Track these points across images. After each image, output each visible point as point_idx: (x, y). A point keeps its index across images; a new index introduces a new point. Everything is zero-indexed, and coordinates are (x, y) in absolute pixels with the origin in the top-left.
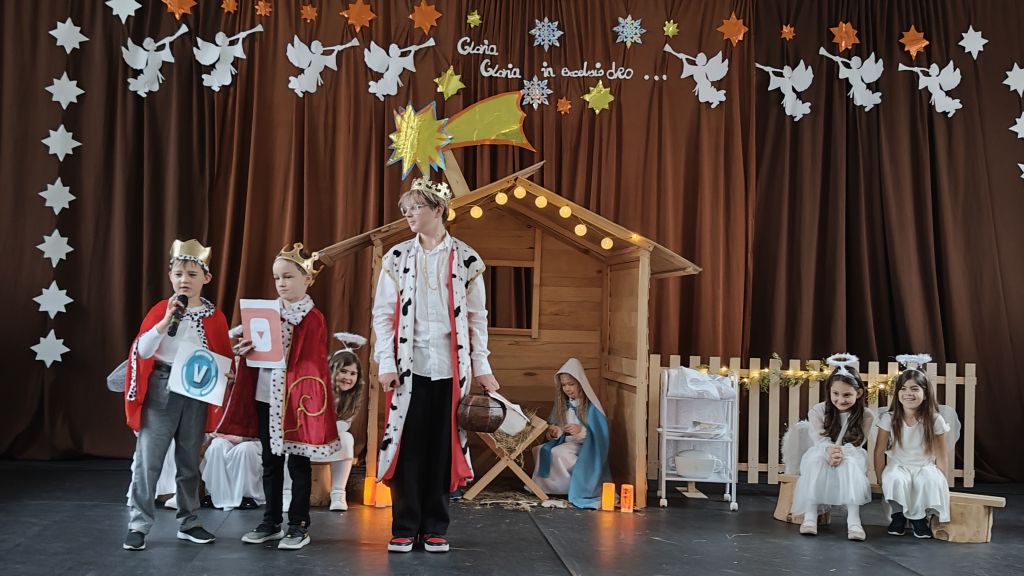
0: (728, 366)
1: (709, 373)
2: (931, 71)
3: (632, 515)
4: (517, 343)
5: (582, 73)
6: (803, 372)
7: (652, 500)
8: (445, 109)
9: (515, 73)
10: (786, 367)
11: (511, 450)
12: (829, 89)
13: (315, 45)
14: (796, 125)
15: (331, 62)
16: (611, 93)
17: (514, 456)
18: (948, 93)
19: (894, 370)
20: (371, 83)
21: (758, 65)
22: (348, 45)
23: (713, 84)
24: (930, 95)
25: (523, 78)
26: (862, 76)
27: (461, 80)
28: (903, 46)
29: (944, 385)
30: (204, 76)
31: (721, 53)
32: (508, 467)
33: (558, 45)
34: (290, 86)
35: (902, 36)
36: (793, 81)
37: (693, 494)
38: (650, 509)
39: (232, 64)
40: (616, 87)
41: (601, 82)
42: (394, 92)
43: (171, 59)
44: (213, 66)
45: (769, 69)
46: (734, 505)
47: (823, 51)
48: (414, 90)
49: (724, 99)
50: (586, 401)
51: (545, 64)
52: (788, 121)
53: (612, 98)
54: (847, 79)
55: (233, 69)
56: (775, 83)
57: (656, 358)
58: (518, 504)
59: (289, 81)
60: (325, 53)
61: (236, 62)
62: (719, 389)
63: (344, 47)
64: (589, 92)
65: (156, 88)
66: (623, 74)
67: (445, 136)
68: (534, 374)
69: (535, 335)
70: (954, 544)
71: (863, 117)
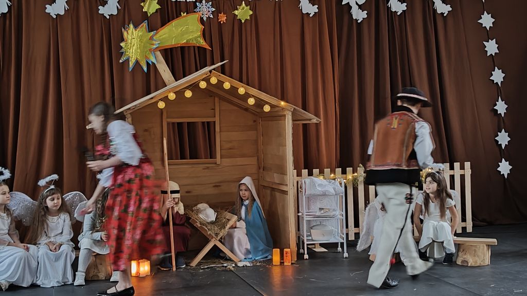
3: (290, 266)
4: (208, 168)
11: (217, 234)
12: (377, 2)
14: (359, 25)
16: (250, 9)
17: (219, 238)
20: (100, 7)
23: (310, 2)
24: (434, 3)
25: (196, 2)
27: (158, 3)
29: (454, 175)
32: (215, 245)
34: (47, 11)
37: (319, 249)
38: (300, 262)
40: (253, 5)
41: (244, 3)
42: (115, 13)
46: (346, 255)
49: (317, 11)
50: (254, 200)
52: (354, 22)
53: (251, 13)
55: (8, 2)
58: (223, 266)
59: (46, 8)
64: (237, 9)
67: (154, 42)
68: (220, 186)
69: (218, 162)
70: (472, 267)
71: (397, 18)
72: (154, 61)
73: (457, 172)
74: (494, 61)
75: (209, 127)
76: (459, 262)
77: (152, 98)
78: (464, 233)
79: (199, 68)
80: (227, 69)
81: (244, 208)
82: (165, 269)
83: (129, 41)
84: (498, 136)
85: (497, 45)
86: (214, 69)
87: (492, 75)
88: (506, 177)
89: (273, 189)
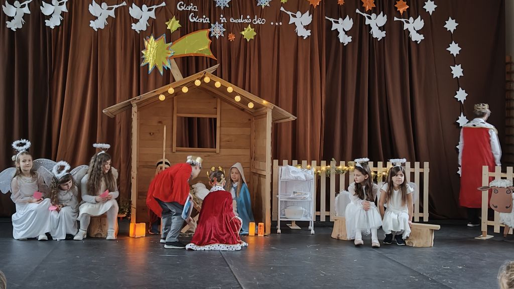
0: (311, 165)
1: (301, 168)
2: (410, 21)
3: (263, 238)
4: (209, 156)
5: (241, 21)
6: (346, 167)
7: (273, 230)
8: (170, 38)
9: (207, 20)
10: (338, 165)
12: (360, 30)
13: (104, 4)
14: (345, 48)
15: (112, 13)
16: (255, 31)
18: (418, 32)
19: (390, 165)
20: (133, 24)
21: (327, 18)
22: (121, 5)
23: (304, 27)
24: (409, 32)
25: (211, 23)
26: (376, 23)
27: (179, 23)
28: (396, 8)
29: (414, 173)
30: (46, 21)
31: (308, 11)
33: (228, 6)
34: (91, 25)
35: (396, 4)
36: (344, 25)
37: (294, 227)
39: (61, 15)
40: (257, 28)
41: (250, 25)
42: (145, 29)
43: (29, 12)
44: (51, 16)
45: (332, 20)
46: (313, 232)
47: (358, 11)
48: (155, 28)
49: (310, 34)
51: (222, 16)
52: (341, 45)
53: (255, 34)
54: (369, 25)
55: (61, 17)
56: (335, 26)
57: (276, 162)
59: (90, 23)
60: (109, 9)
61: (63, 14)
62: (305, 176)
63: (118, 6)
64: (244, 30)
65: (20, 27)
66: (260, 22)
67: (170, 52)
69: (218, 151)
70: (416, 247)
71: (377, 43)
72: (169, 67)
73: (417, 170)
74: (459, 83)
78: (421, 221)
81: (233, 190)
83: (149, 49)
85: (462, 70)
87: (457, 94)
89: (259, 175)
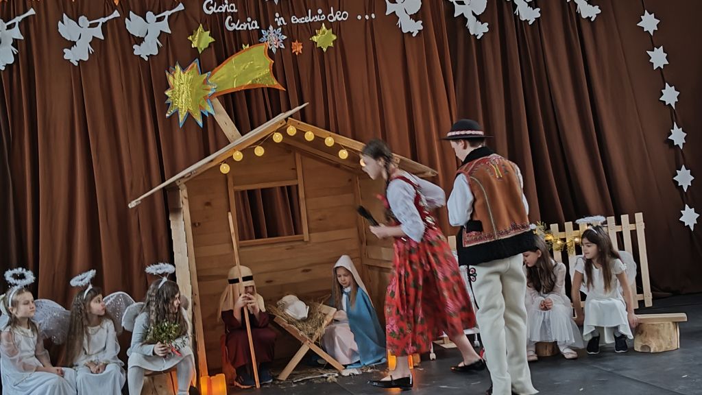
4: (292, 248)
5: (308, 19)
9: (254, 25)
11: (311, 335)
12: (500, 10)
13: (82, 19)
15: (97, 32)
16: (333, 33)
17: (314, 339)
19: (583, 226)
20: (135, 47)
22: (111, 17)
23: (411, 16)
24: (576, 5)
25: (260, 29)
27: (211, 35)
29: (622, 232)
32: (310, 349)
34: (66, 57)
36: (473, 7)
37: (449, 345)
39: (12, 45)
40: (336, 28)
41: (323, 25)
42: (155, 52)
49: (421, 28)
50: (357, 286)
51: (277, 15)
52: (472, 38)
53: (334, 37)
55: (14, 49)
56: (459, 10)
58: (323, 377)
59: (64, 53)
60: (92, 26)
61: (15, 43)
63: (107, 19)
64: (316, 35)
66: (340, 17)
67: (210, 87)
68: (310, 270)
69: (306, 239)
70: (656, 353)
71: (528, 28)
72: (211, 111)
73: (626, 227)
74: (662, 77)
75: (290, 193)
76: (638, 348)
77: (212, 161)
78: (641, 309)
79: (271, 116)
80: (308, 114)
81: (345, 296)
82: (245, 387)
83: (177, 88)
84: (677, 174)
85: (666, 55)
86: (291, 116)
87: (662, 94)
88: (692, 229)
89: (381, 269)
